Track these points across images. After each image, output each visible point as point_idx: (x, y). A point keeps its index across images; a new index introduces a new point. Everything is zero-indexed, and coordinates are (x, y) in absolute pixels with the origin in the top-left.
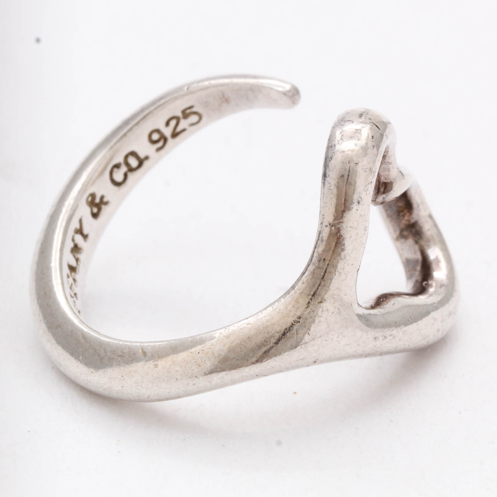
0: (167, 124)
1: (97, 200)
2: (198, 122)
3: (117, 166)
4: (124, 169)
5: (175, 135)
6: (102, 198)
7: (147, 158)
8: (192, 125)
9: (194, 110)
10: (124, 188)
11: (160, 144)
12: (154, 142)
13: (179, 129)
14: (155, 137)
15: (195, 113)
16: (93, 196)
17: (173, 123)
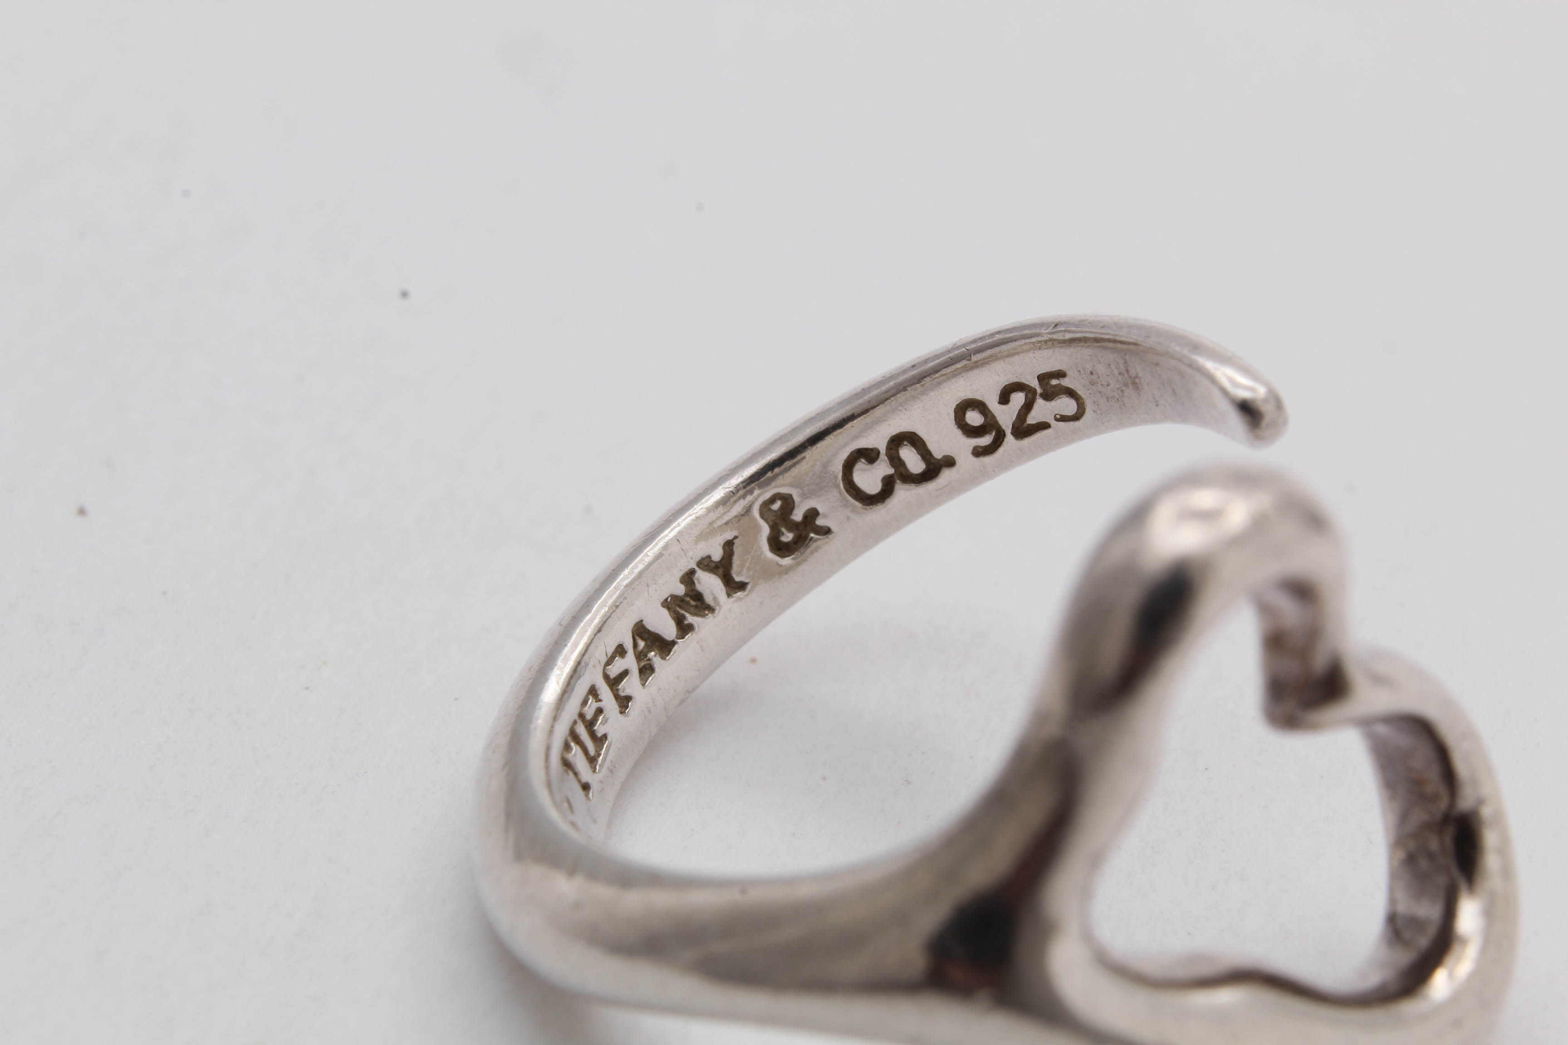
0: (1004, 398)
1: (798, 516)
2: (1076, 417)
3: (869, 455)
4: (883, 468)
5: (1022, 430)
6: (812, 514)
7: (950, 462)
8: (1063, 419)
9: (1066, 382)
10: (879, 513)
11: (986, 440)
12: (971, 432)
13: (1033, 418)
14: (974, 418)
15: (1072, 393)
16: (788, 502)
17: (1018, 399)
